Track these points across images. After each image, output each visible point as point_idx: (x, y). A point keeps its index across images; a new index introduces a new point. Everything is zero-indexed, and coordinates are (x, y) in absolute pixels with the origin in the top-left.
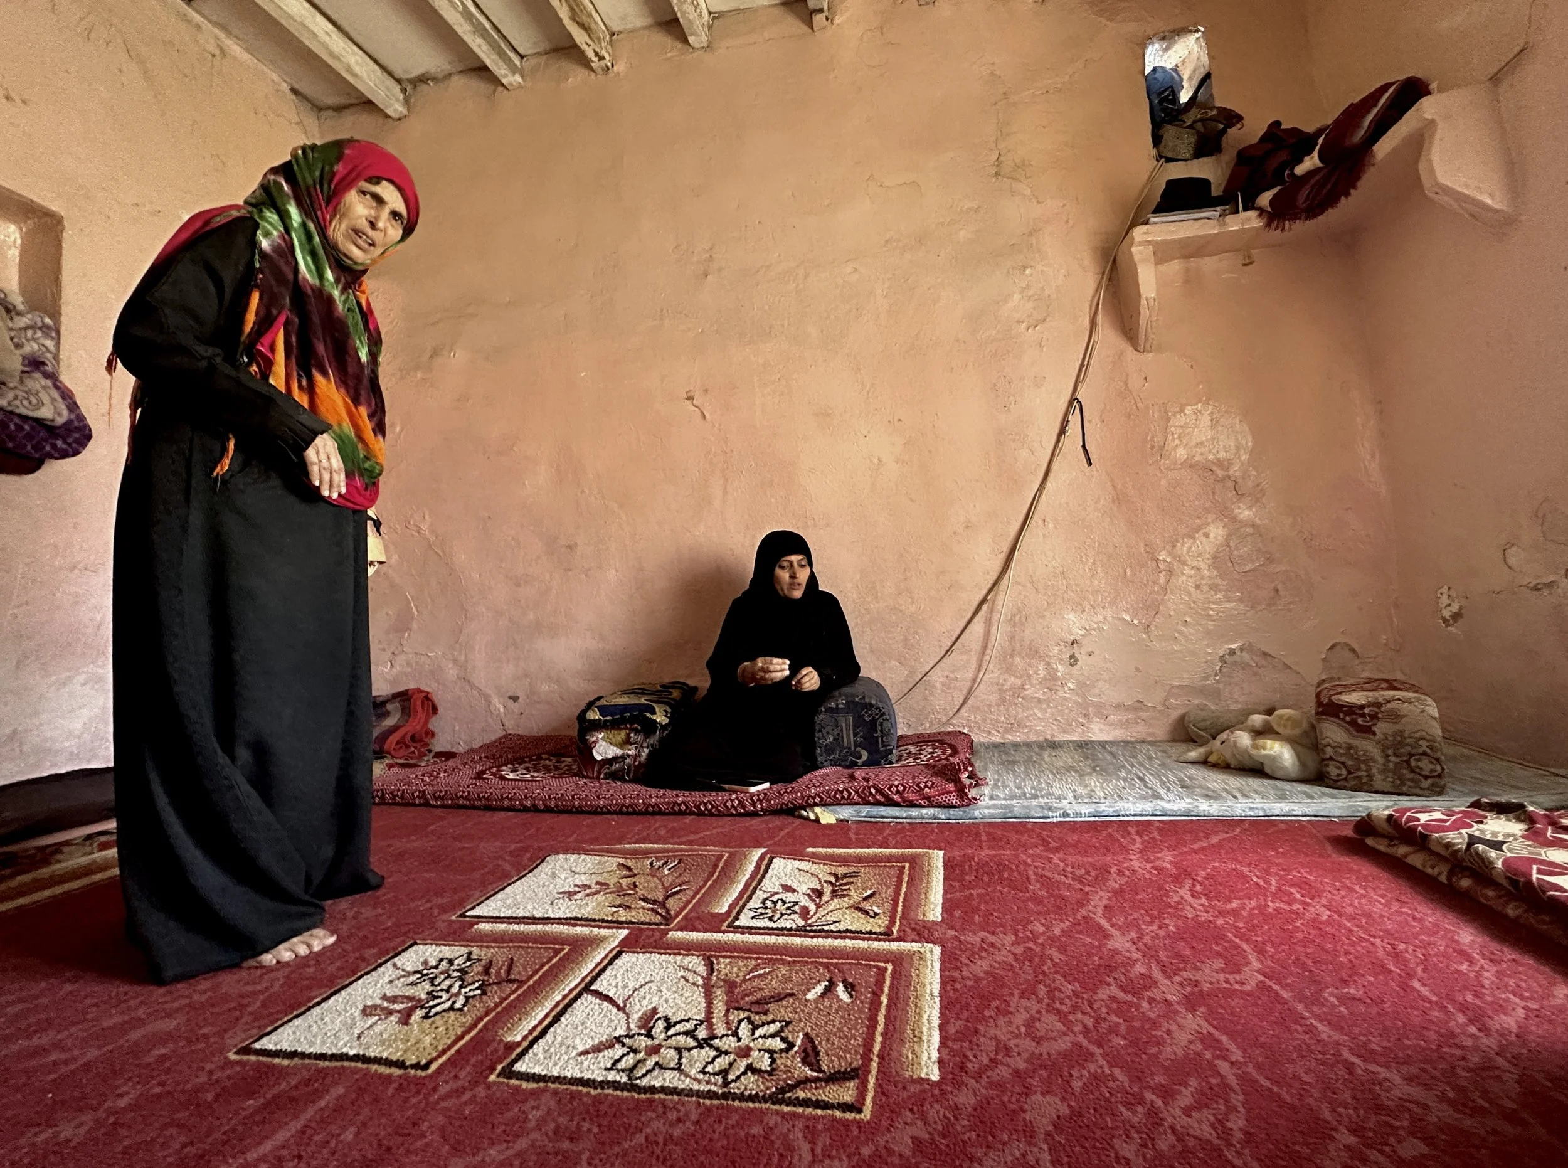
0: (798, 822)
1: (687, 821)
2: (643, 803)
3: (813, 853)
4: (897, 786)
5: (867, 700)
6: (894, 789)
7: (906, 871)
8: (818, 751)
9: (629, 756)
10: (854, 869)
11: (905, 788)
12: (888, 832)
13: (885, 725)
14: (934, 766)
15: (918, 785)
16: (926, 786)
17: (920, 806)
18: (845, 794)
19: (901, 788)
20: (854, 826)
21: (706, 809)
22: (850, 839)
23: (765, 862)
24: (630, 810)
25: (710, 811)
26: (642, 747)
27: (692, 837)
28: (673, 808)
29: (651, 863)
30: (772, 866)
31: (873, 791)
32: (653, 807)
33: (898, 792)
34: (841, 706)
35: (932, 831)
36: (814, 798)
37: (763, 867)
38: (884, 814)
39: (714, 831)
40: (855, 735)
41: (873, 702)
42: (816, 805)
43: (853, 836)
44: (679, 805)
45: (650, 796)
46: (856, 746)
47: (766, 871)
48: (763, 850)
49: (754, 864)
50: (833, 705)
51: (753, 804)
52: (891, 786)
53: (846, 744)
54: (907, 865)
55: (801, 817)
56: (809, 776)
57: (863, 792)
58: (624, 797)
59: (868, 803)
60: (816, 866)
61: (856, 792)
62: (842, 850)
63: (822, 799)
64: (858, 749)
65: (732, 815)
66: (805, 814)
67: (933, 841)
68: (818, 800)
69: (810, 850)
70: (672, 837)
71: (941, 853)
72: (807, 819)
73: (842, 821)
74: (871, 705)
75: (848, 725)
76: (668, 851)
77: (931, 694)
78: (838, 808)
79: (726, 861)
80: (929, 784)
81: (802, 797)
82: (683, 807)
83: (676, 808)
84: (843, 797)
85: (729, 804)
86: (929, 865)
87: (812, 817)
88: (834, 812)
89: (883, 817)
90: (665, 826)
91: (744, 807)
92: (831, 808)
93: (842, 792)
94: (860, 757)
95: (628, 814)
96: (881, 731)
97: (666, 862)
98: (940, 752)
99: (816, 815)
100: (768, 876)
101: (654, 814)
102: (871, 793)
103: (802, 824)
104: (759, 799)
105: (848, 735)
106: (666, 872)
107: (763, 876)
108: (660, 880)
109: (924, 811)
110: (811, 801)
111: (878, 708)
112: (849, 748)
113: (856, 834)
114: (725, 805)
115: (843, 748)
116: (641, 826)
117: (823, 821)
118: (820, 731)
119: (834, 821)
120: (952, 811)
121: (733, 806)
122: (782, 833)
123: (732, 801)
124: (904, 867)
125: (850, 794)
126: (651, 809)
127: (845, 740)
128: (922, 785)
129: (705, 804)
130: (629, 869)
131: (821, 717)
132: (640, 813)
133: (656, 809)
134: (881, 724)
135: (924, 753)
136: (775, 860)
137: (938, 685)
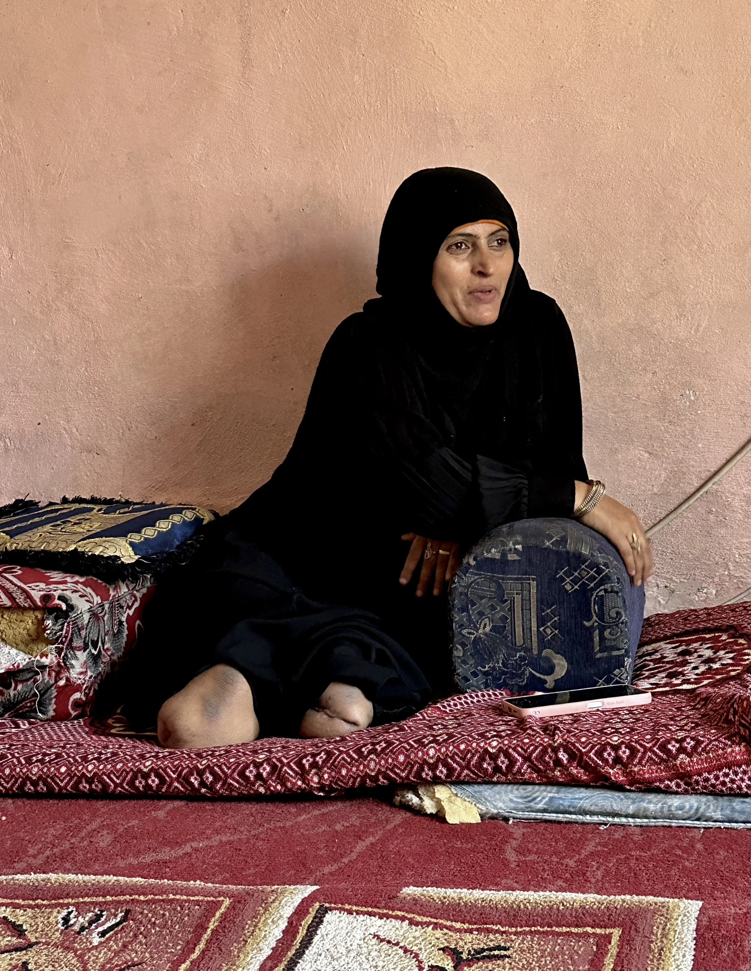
0: (400, 817)
1: (161, 814)
2: (69, 773)
3: (415, 901)
4: (616, 748)
5: (570, 546)
6: (610, 758)
7: (613, 948)
8: (458, 652)
9: (43, 667)
10: (499, 940)
11: (633, 751)
12: (590, 847)
13: (609, 601)
14: (707, 699)
15: (663, 748)
16: (682, 750)
17: (667, 791)
18: (503, 762)
19: (625, 753)
20: (518, 832)
21: (203, 784)
22: (505, 863)
23: (309, 919)
24: (44, 788)
25: (211, 787)
26: (70, 647)
27: (166, 854)
28: (131, 783)
29: (66, 920)
30: (322, 930)
31: (563, 756)
32: (90, 781)
33: (618, 760)
34: (511, 557)
35: (689, 850)
36: (433, 767)
37: (302, 932)
38: (586, 804)
39: (216, 840)
40: (541, 622)
41: (585, 551)
42: (437, 781)
43: (511, 856)
44: (146, 776)
45: (85, 759)
46: (543, 644)
47: (307, 942)
48: (309, 890)
49: (283, 924)
50: (494, 553)
51: (303, 774)
52: (603, 749)
53: (519, 641)
54: (616, 933)
55: (407, 807)
56: (429, 713)
57: (540, 758)
58: (29, 760)
59: (552, 782)
60: (417, 931)
61: (527, 759)
62: (478, 894)
63: (451, 770)
64: (546, 652)
65: (257, 798)
66: (415, 800)
67: (686, 872)
68: (441, 773)
69: (410, 891)
70: (123, 855)
71: (695, 906)
72: (419, 812)
73: (493, 818)
74: (579, 558)
75: (525, 602)
76: (104, 891)
77: (722, 523)
78: (486, 791)
79: (224, 916)
80: (689, 744)
81: (409, 764)
82: (153, 781)
83: (139, 784)
84: (497, 769)
85: (251, 773)
86: (664, 936)
87: (429, 807)
88: (477, 799)
89: (585, 813)
90: (111, 828)
91: (282, 780)
92: (470, 789)
93: (494, 757)
94: (550, 670)
95: (37, 796)
96: (601, 616)
97: (98, 917)
98: (727, 658)
99: (438, 802)
100: (309, 954)
101: (92, 795)
102: (558, 762)
103: (405, 823)
104: (314, 765)
105: (526, 621)
106: (96, 940)
107: (300, 954)
108: (80, 957)
109: (675, 801)
110: (427, 774)
111: (594, 565)
112: (528, 650)
113: (519, 851)
114: (242, 774)
115: (514, 648)
116: (60, 826)
117: (452, 819)
118: (464, 609)
119: (477, 819)
120: (737, 804)
121: (259, 776)
122: (361, 846)
123: (258, 765)
124: (608, 938)
125: (512, 762)
126: (84, 786)
127: (519, 630)
128: (673, 747)
129: (201, 773)
130: (17, 930)
131: (469, 578)
132: (61, 796)
133: (97, 786)
134: (601, 601)
135: (693, 660)
136: (328, 917)
137: (736, 503)
